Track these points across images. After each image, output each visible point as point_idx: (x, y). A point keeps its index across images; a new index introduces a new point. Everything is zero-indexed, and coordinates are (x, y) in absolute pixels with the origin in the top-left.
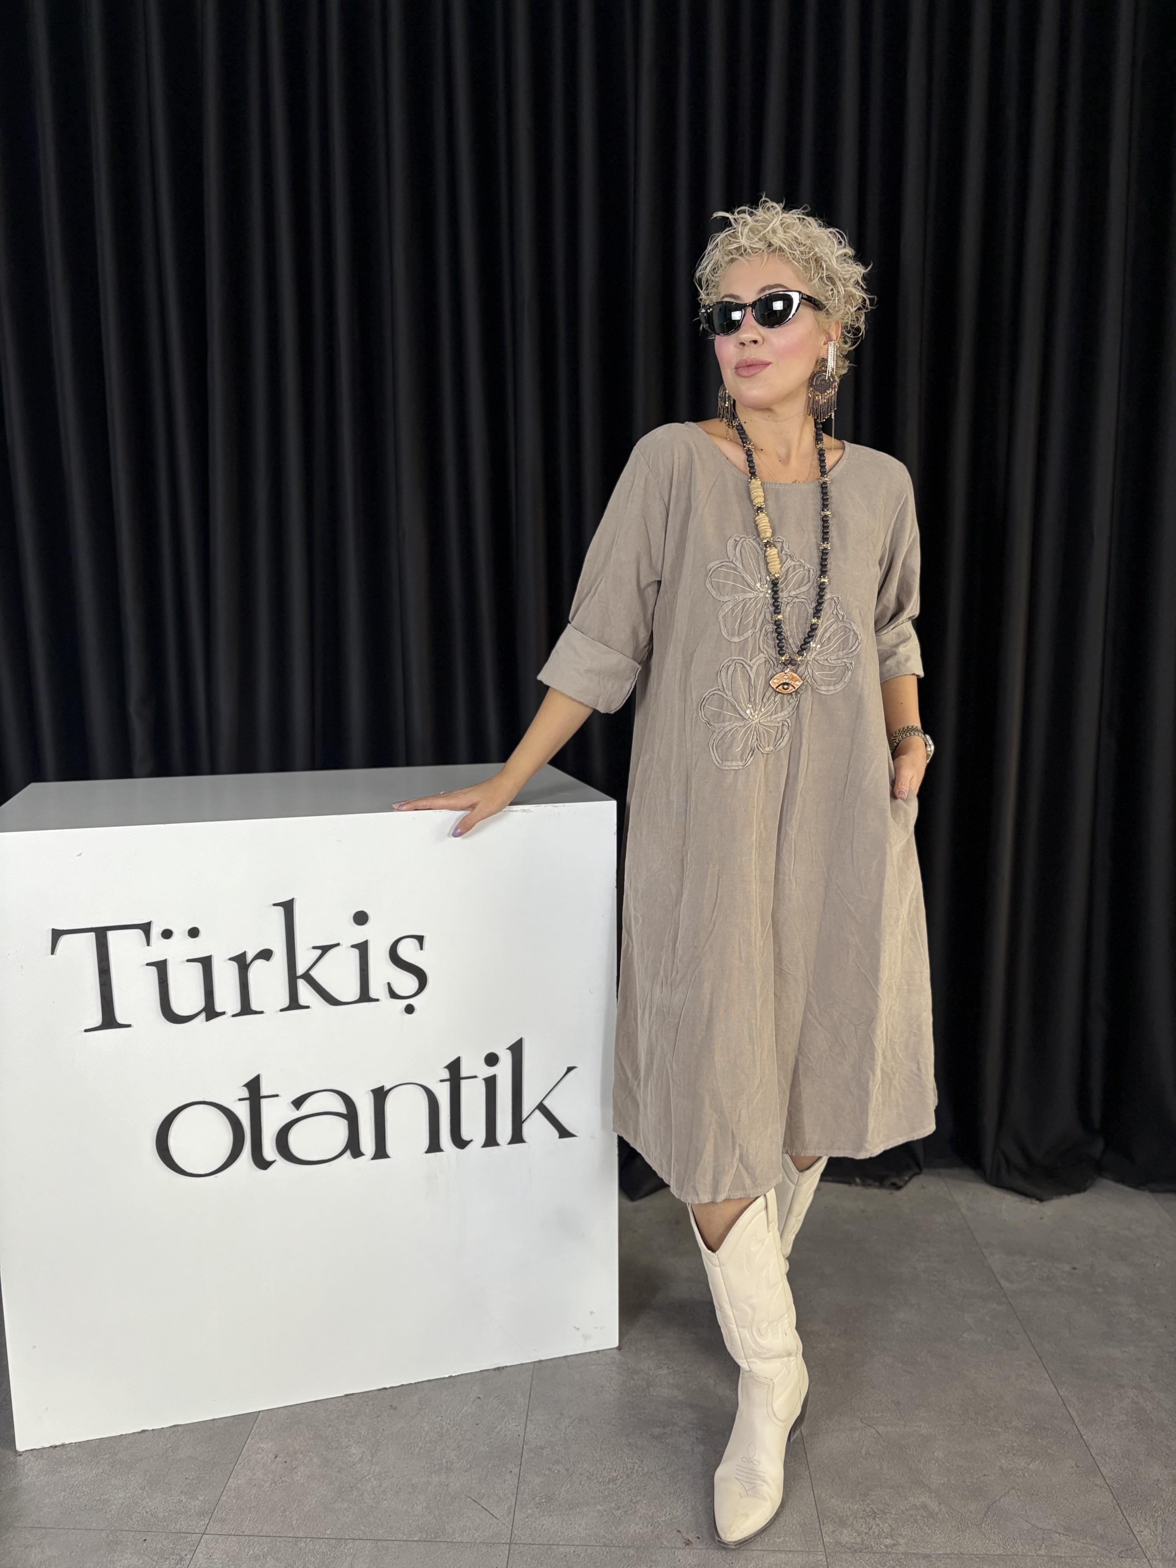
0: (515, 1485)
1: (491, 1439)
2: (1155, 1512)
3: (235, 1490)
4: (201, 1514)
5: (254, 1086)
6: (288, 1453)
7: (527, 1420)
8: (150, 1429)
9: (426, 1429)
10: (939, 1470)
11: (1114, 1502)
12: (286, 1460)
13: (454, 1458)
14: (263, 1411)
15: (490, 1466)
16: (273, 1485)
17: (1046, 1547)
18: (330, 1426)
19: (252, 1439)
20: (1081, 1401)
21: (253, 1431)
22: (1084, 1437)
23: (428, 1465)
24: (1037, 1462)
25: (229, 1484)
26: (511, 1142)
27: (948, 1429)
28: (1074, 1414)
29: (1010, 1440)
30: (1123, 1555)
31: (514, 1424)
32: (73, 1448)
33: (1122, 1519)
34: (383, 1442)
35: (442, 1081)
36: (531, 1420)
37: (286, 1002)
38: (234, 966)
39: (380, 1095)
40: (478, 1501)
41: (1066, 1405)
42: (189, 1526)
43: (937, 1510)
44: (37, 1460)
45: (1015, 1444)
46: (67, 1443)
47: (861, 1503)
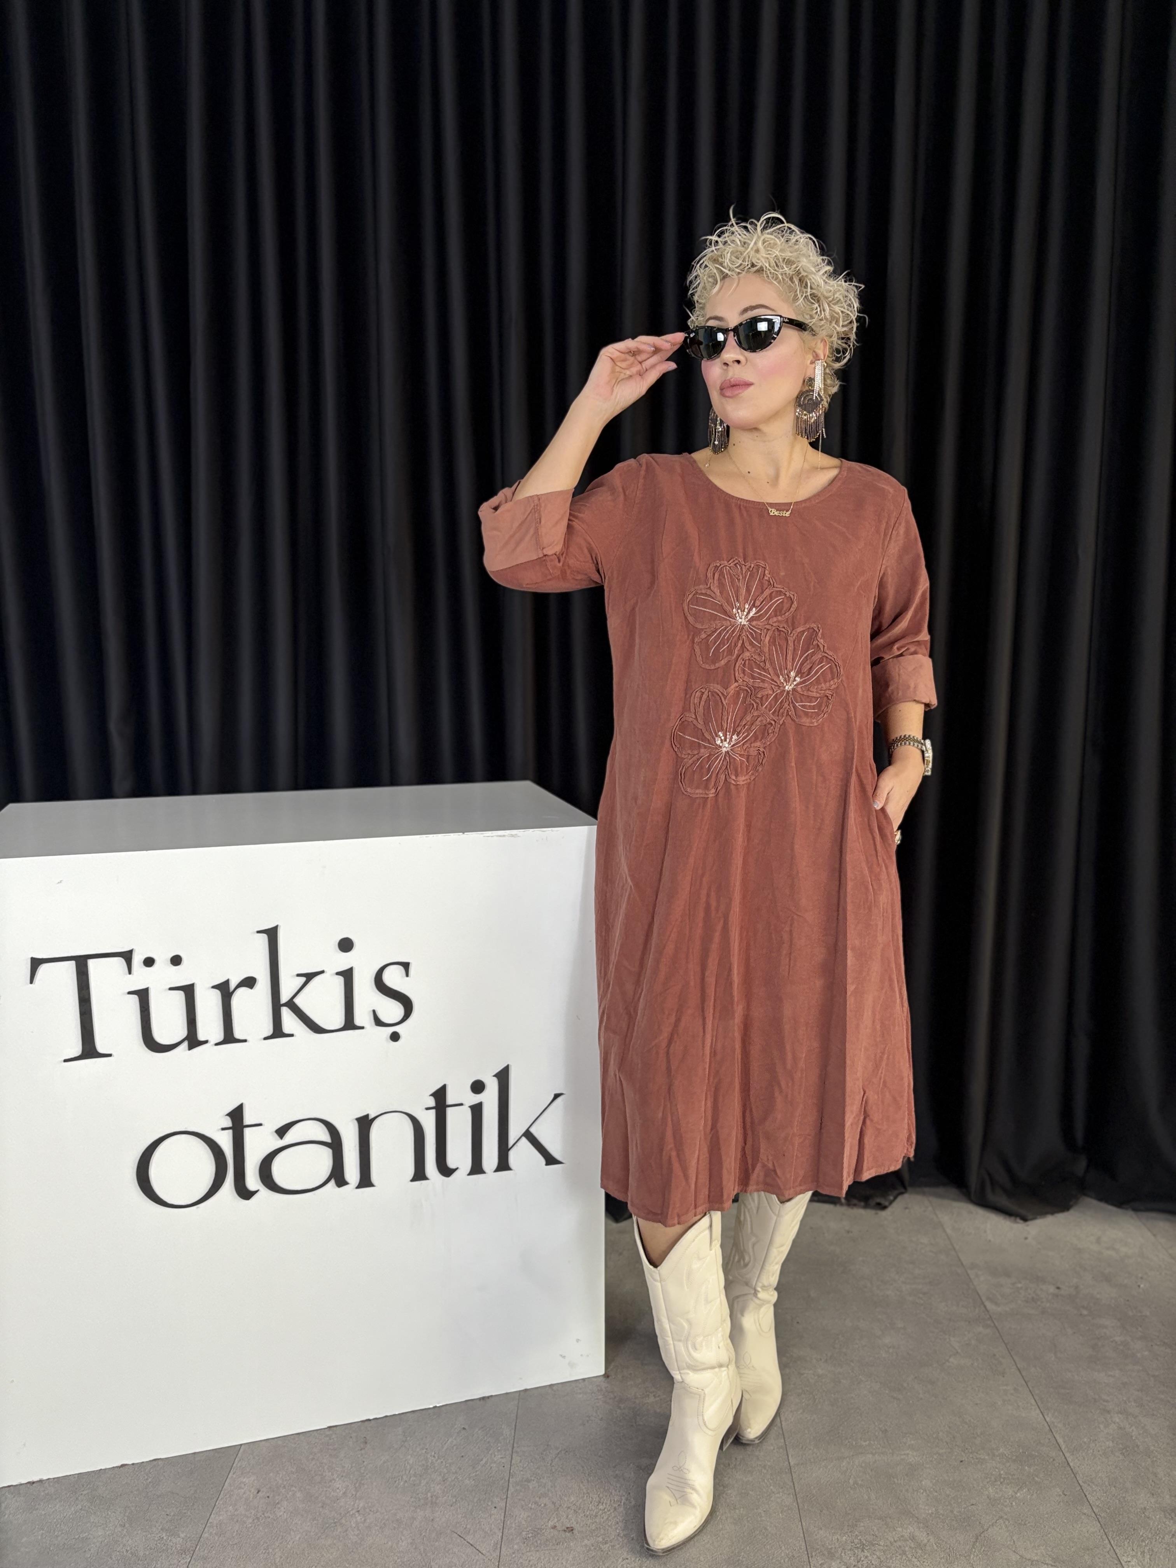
0: (501, 1520)
1: (476, 1472)
3: (217, 1527)
4: (183, 1552)
5: (237, 1115)
6: (270, 1488)
7: (512, 1451)
8: (130, 1463)
9: (411, 1462)
10: (928, 1500)
11: (1102, 1531)
12: (268, 1495)
13: (440, 1492)
14: (244, 1444)
15: (475, 1500)
16: (255, 1521)
18: (313, 1459)
19: (234, 1474)
20: (1067, 1426)
21: (235, 1465)
22: (1071, 1464)
23: (413, 1499)
24: (1024, 1491)
25: (210, 1520)
26: (497, 1170)
27: (935, 1457)
28: (1060, 1441)
29: (997, 1468)
31: (499, 1456)
32: (51, 1484)
33: (1110, 1549)
34: (367, 1476)
35: (427, 1109)
36: (517, 1452)
37: (269, 1030)
38: (217, 995)
39: (365, 1124)
40: (464, 1537)
41: (1053, 1430)
43: (926, 1541)
44: (14, 1497)
45: (1002, 1472)
46: (45, 1478)
47: (850, 1534)
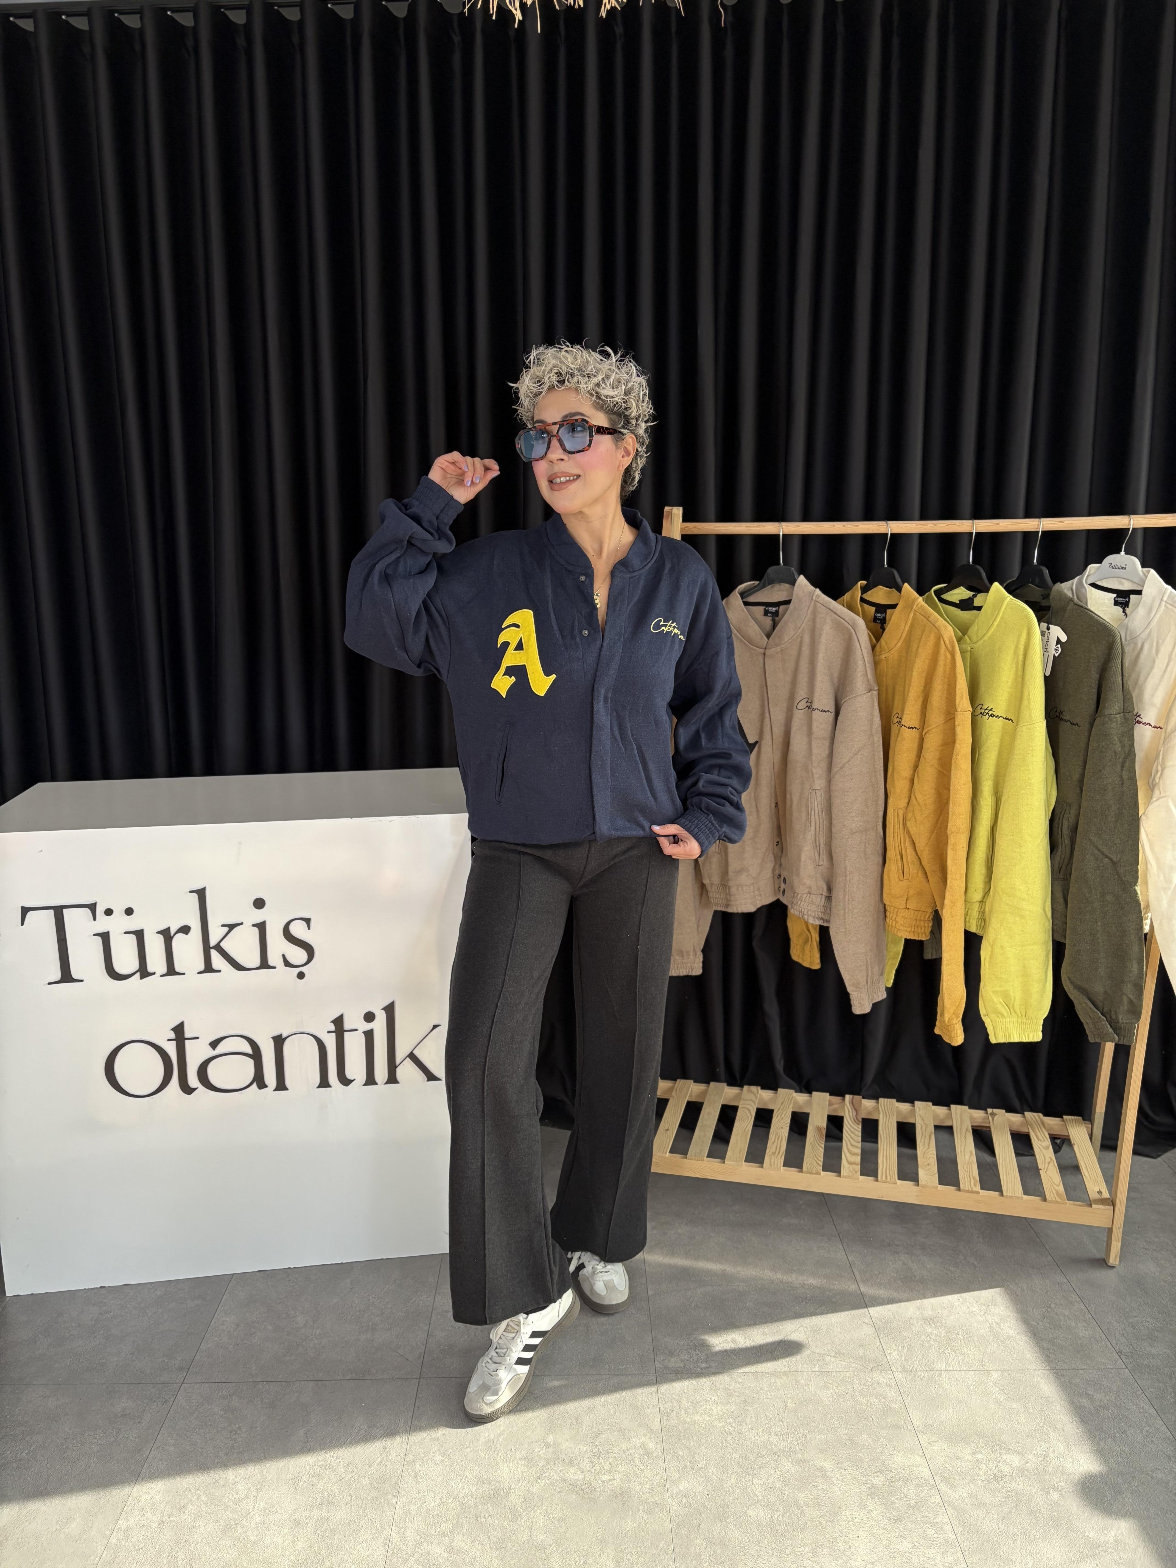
0: (425, 1338)
1: (407, 1307)
2: (905, 1339)
3: (206, 1351)
4: (180, 1370)
7: (435, 1293)
9: (356, 1302)
11: (876, 1334)
13: (378, 1321)
15: (406, 1326)
16: (236, 1347)
17: (819, 1365)
20: (864, 1263)
23: (358, 1327)
25: (201, 1348)
30: (875, 1369)
31: (425, 1296)
33: (879, 1346)
36: (439, 1293)
40: (396, 1350)
42: (171, 1378)
47: (687, 1339)
